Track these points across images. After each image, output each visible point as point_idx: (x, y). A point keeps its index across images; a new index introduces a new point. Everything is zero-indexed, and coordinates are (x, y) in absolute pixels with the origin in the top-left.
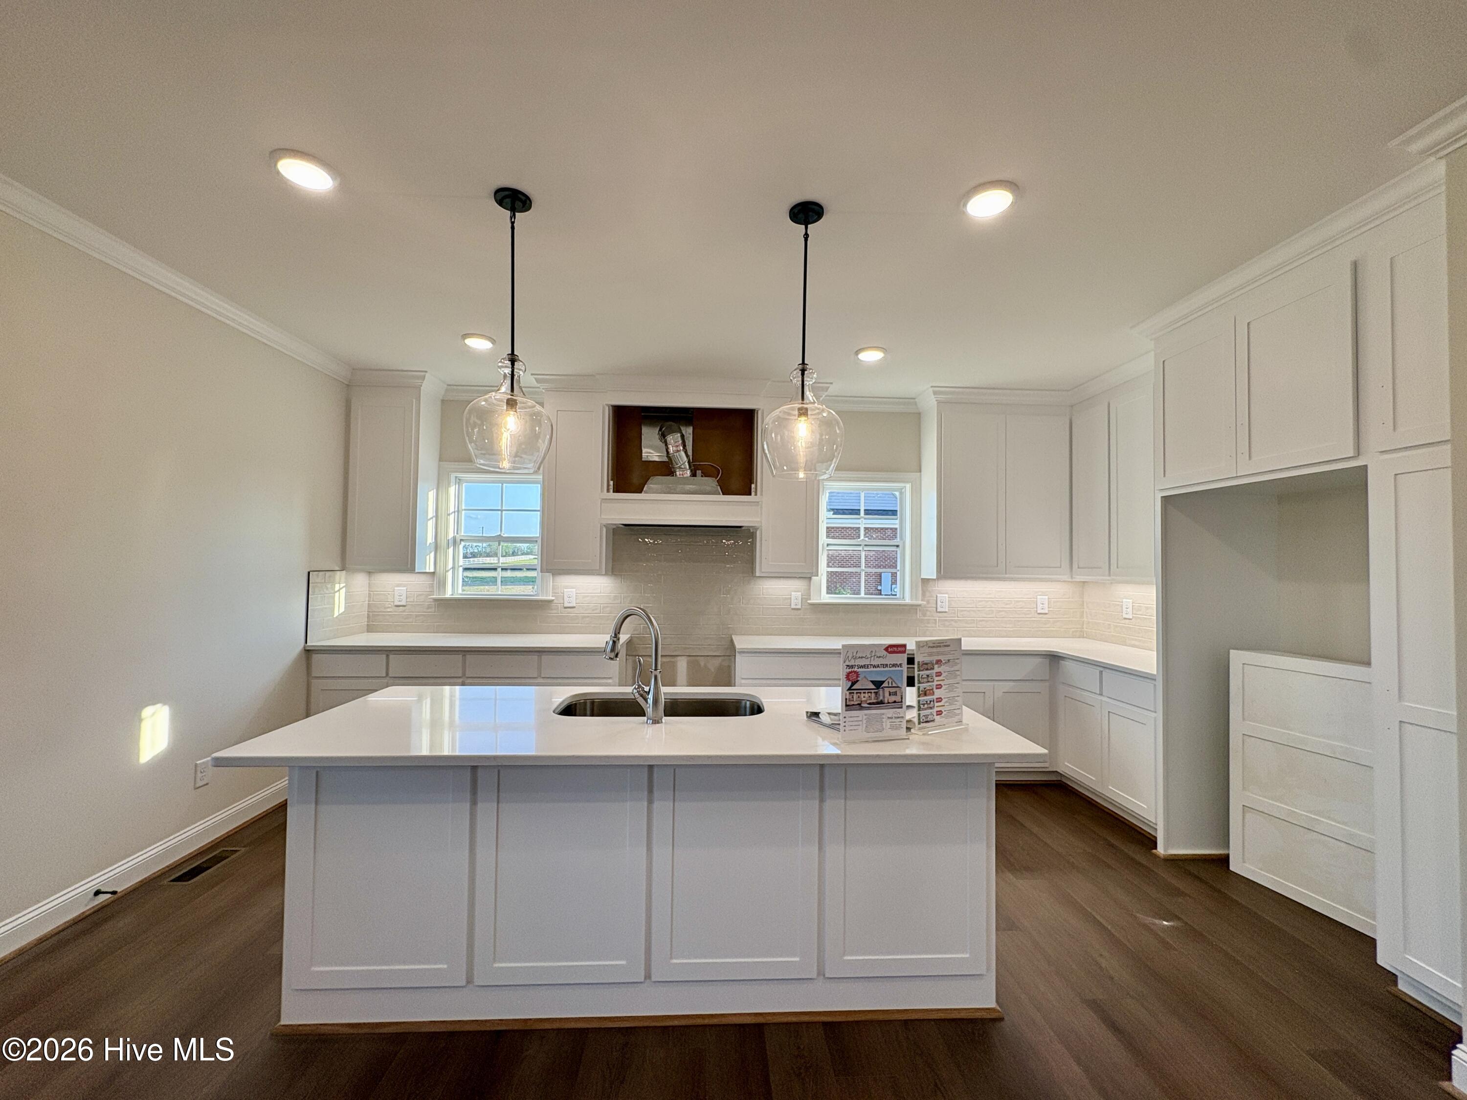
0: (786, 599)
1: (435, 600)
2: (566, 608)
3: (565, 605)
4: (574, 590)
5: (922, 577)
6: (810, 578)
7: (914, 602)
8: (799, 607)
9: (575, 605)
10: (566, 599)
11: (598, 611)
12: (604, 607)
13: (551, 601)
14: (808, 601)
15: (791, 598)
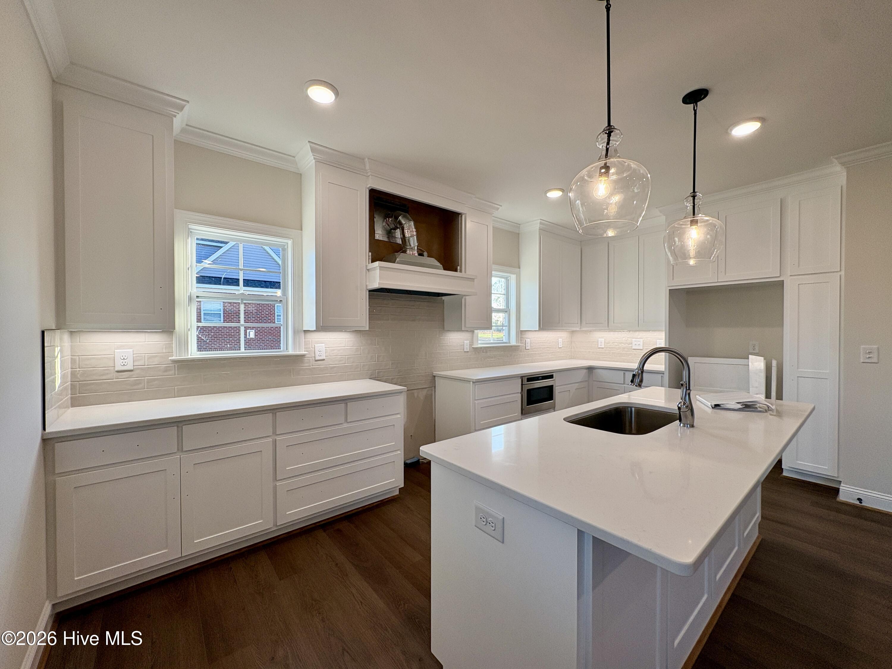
0: (462, 345)
1: (175, 362)
2: (316, 361)
3: (317, 359)
4: (324, 345)
5: (521, 330)
6: (473, 332)
7: (518, 344)
8: (468, 350)
9: (324, 358)
10: (317, 353)
11: (343, 362)
12: (348, 358)
13: (303, 356)
14: (473, 346)
15: (464, 345)
